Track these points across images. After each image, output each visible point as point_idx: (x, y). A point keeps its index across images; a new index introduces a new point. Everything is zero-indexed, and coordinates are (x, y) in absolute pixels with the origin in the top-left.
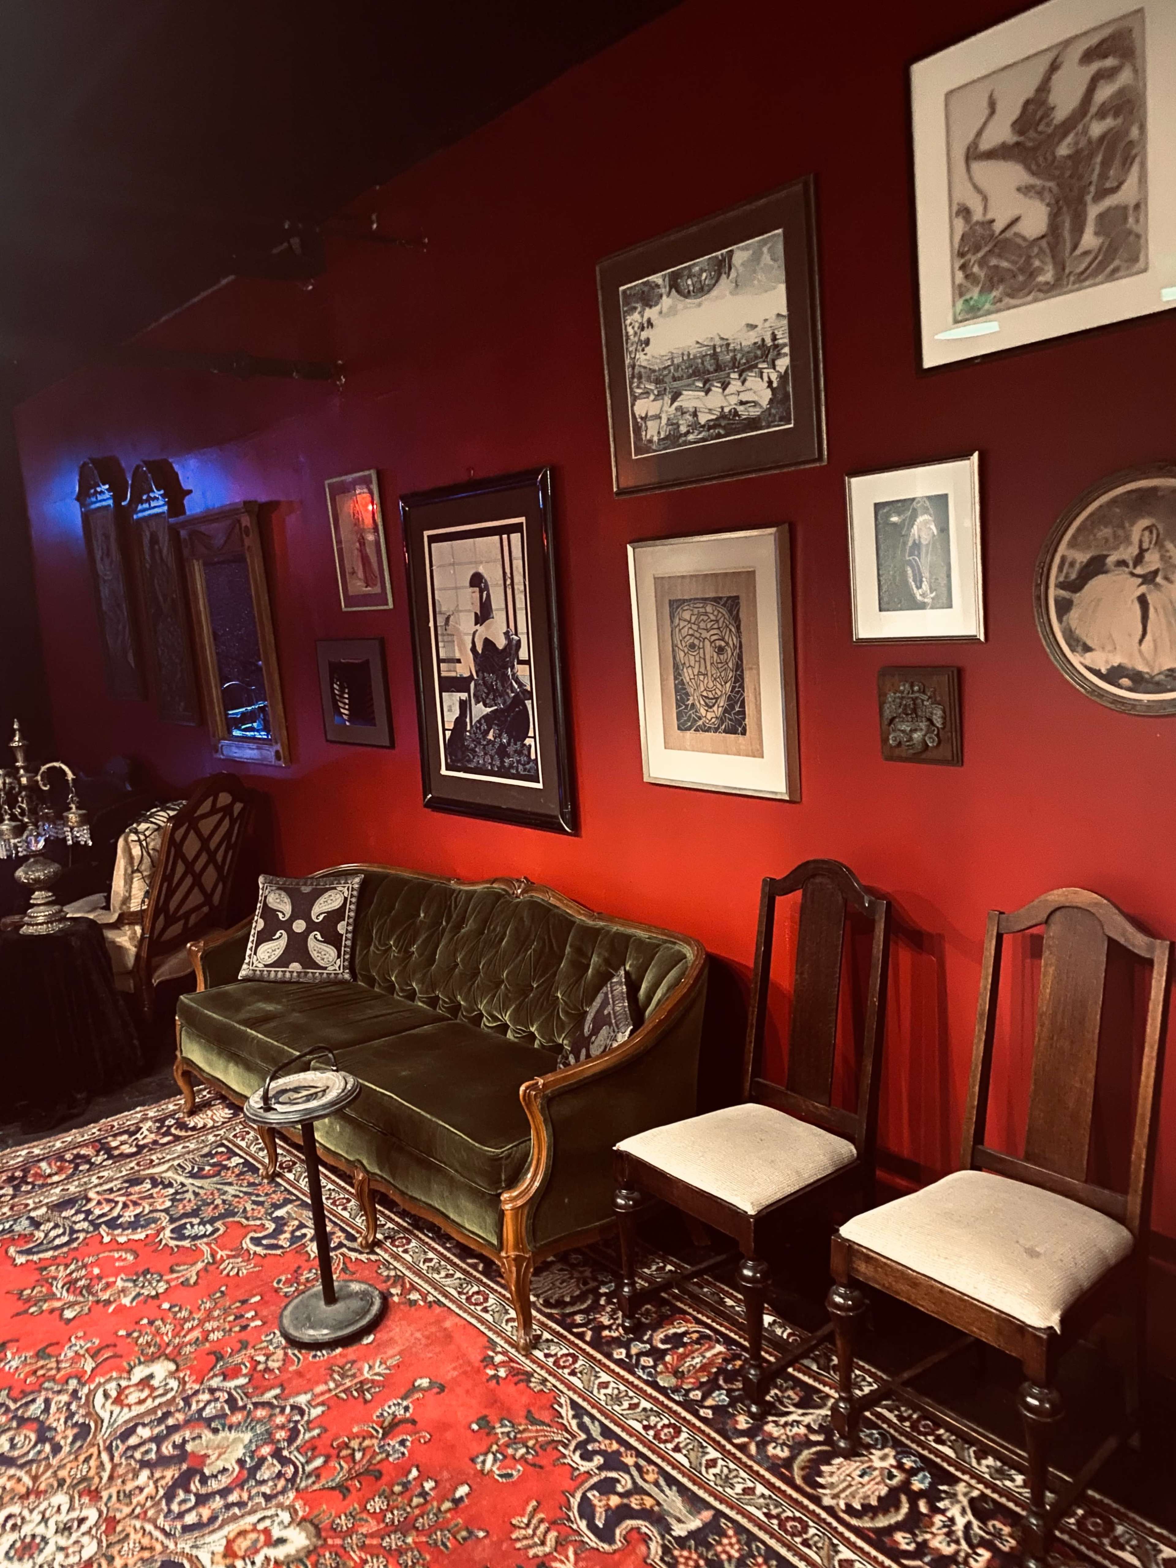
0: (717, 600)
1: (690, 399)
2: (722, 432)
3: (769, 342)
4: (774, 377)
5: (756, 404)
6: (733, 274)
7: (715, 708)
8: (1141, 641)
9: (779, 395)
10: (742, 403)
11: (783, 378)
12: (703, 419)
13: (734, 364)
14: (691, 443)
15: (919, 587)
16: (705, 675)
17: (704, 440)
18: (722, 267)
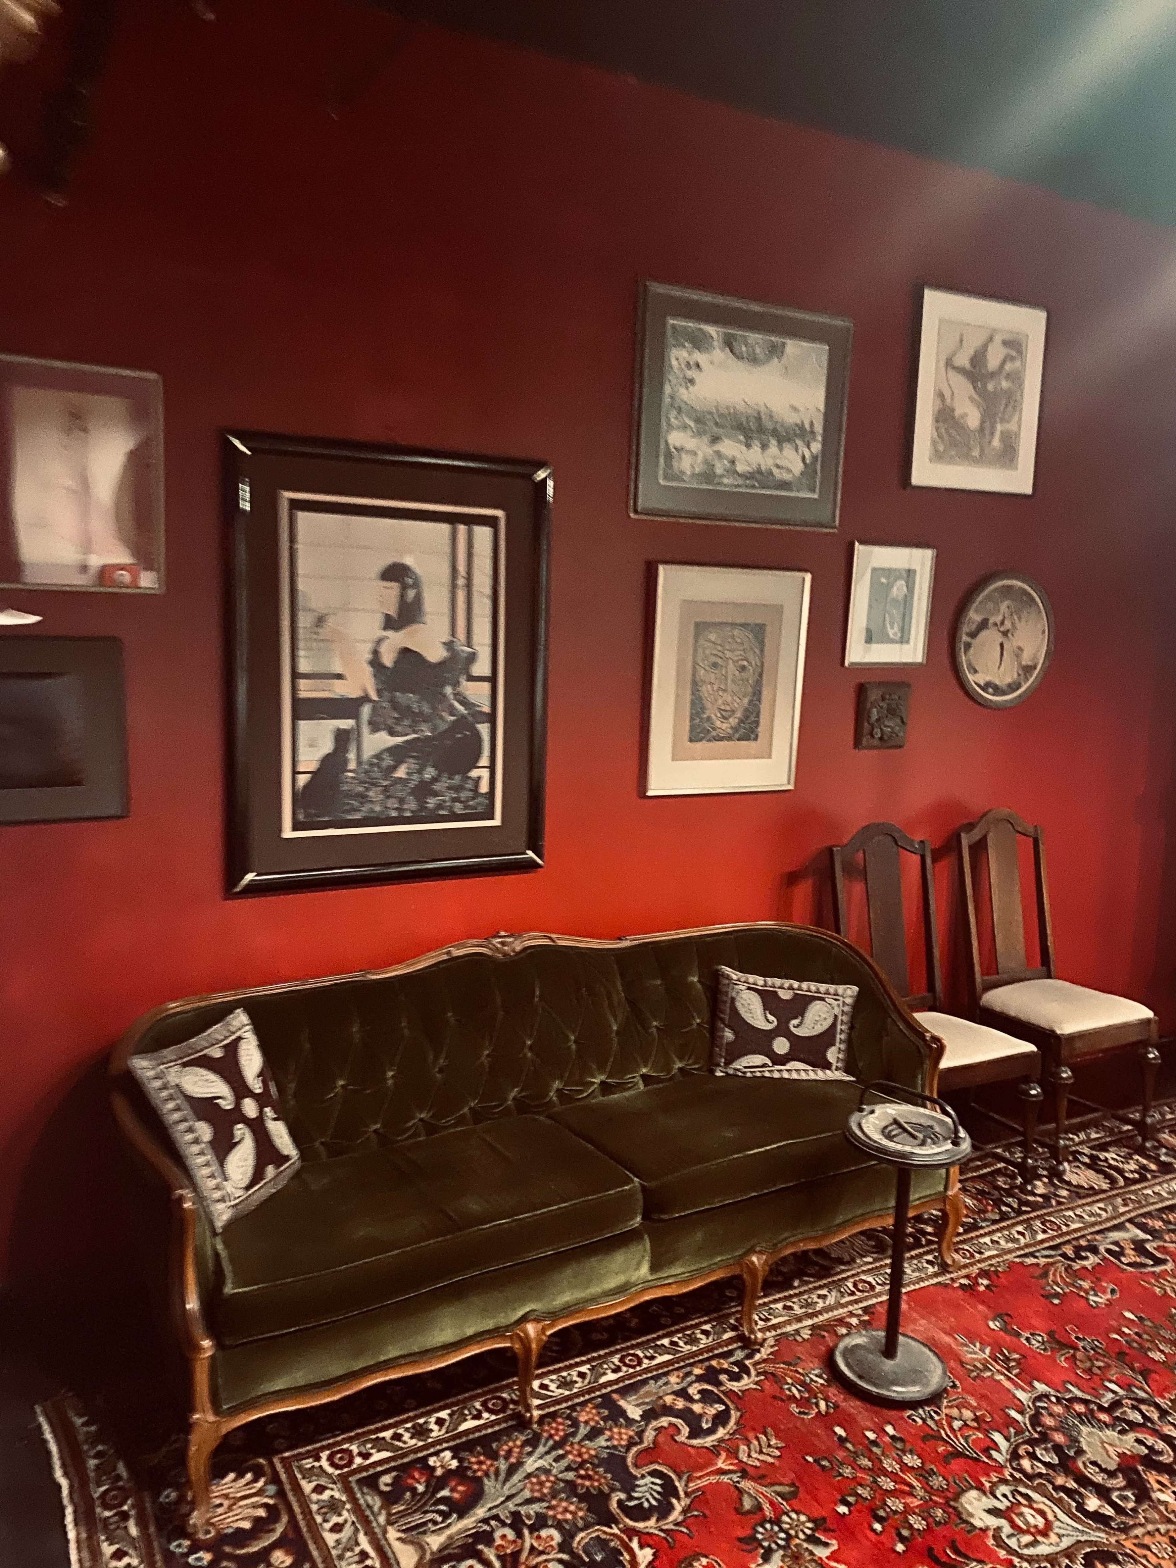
0: (744, 625)
1: (730, 447)
2: (756, 484)
3: (807, 426)
4: (808, 455)
5: (789, 471)
6: (784, 360)
7: (731, 720)
8: (999, 668)
9: (809, 469)
10: (778, 466)
11: (815, 458)
12: (740, 468)
13: (775, 433)
14: (726, 485)
15: (892, 628)
16: (724, 690)
17: (738, 486)
18: (776, 351)
